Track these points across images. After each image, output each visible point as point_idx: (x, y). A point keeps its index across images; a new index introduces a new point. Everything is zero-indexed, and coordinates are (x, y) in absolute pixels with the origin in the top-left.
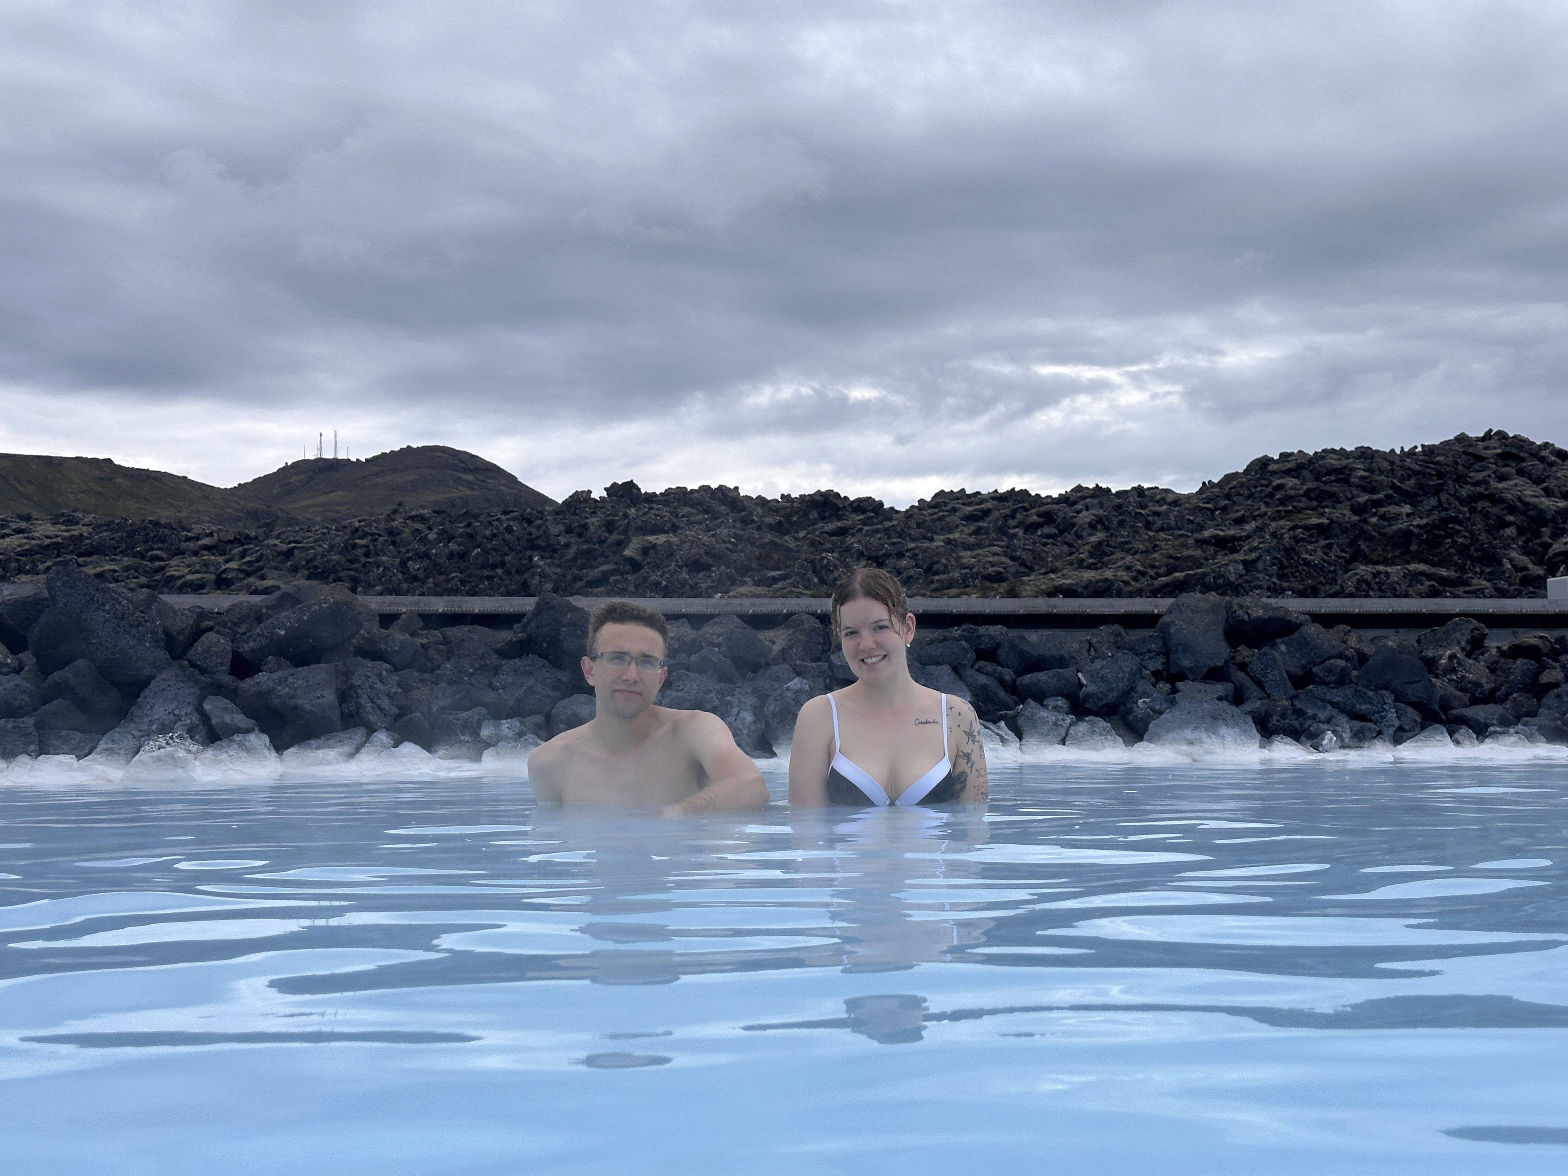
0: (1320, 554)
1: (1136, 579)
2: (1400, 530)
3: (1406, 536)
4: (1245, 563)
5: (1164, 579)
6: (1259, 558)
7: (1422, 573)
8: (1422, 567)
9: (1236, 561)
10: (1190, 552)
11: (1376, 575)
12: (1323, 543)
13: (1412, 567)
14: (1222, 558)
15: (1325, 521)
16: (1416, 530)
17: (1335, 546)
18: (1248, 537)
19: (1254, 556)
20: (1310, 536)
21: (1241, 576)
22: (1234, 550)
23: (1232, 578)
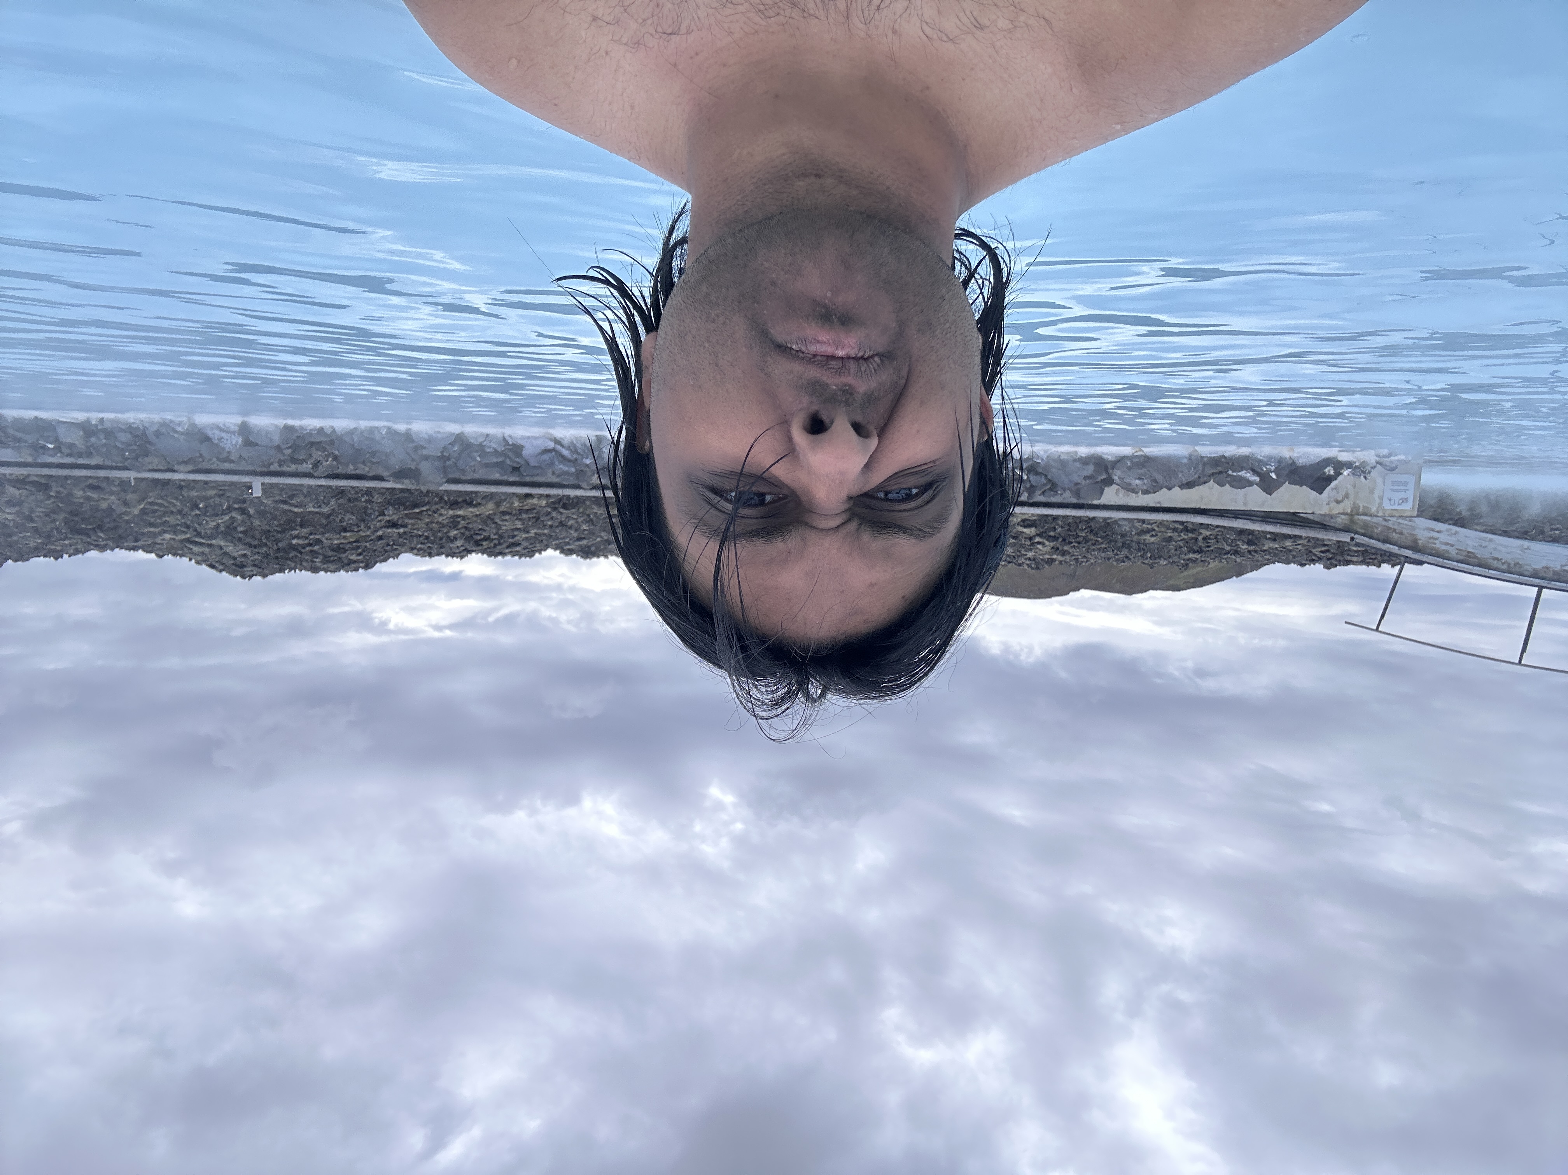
0: (346, 519)
1: (438, 510)
2: (305, 528)
3: (302, 525)
4: (384, 515)
5: (424, 508)
6: (377, 517)
7: (296, 507)
8: (296, 510)
9: (389, 515)
10: (410, 521)
11: (319, 507)
12: (344, 524)
13: (301, 510)
14: (395, 517)
15: (343, 534)
16: (298, 528)
17: (338, 521)
18: (381, 528)
19: (380, 518)
20: (350, 527)
21: (386, 509)
22: (389, 521)
23: (390, 508)
